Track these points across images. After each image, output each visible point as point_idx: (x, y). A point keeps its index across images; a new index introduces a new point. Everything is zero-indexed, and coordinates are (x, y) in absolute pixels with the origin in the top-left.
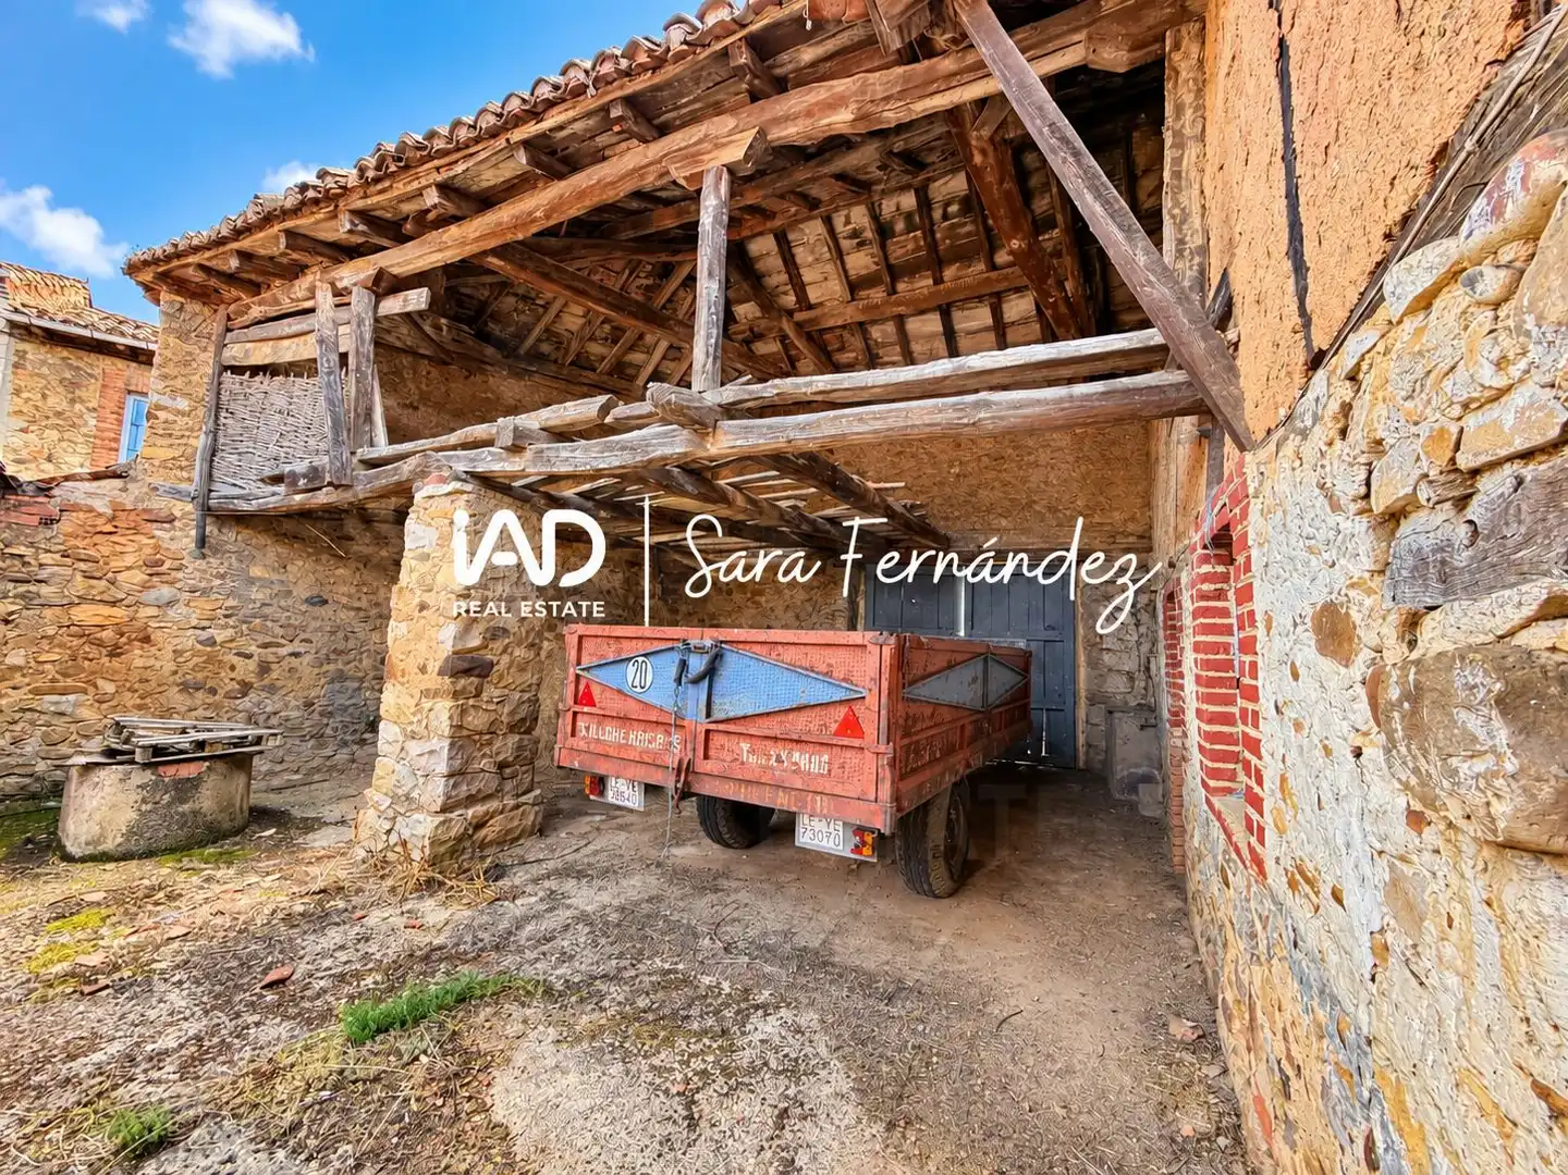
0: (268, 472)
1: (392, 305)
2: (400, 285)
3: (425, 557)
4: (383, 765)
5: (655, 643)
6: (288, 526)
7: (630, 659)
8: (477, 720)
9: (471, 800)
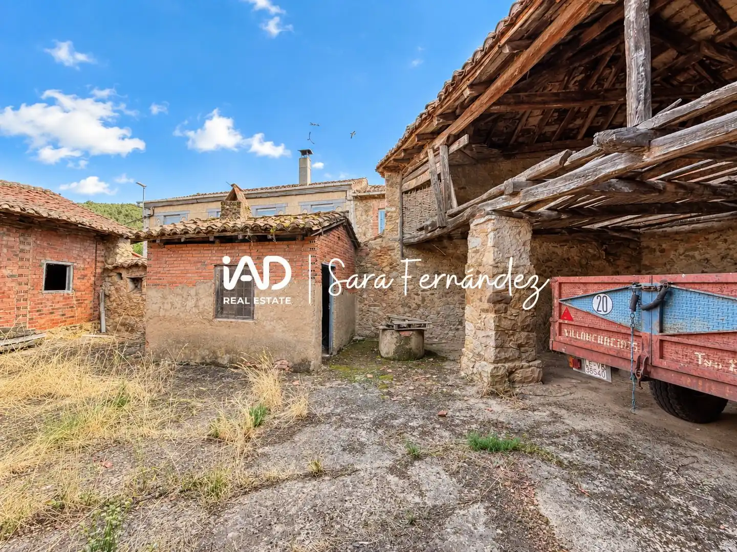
0: (419, 226)
1: (455, 147)
2: (457, 137)
3: (477, 252)
4: (469, 339)
5: (611, 285)
6: (428, 246)
7: (595, 295)
8: (506, 324)
9: (507, 360)
